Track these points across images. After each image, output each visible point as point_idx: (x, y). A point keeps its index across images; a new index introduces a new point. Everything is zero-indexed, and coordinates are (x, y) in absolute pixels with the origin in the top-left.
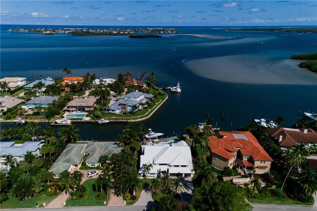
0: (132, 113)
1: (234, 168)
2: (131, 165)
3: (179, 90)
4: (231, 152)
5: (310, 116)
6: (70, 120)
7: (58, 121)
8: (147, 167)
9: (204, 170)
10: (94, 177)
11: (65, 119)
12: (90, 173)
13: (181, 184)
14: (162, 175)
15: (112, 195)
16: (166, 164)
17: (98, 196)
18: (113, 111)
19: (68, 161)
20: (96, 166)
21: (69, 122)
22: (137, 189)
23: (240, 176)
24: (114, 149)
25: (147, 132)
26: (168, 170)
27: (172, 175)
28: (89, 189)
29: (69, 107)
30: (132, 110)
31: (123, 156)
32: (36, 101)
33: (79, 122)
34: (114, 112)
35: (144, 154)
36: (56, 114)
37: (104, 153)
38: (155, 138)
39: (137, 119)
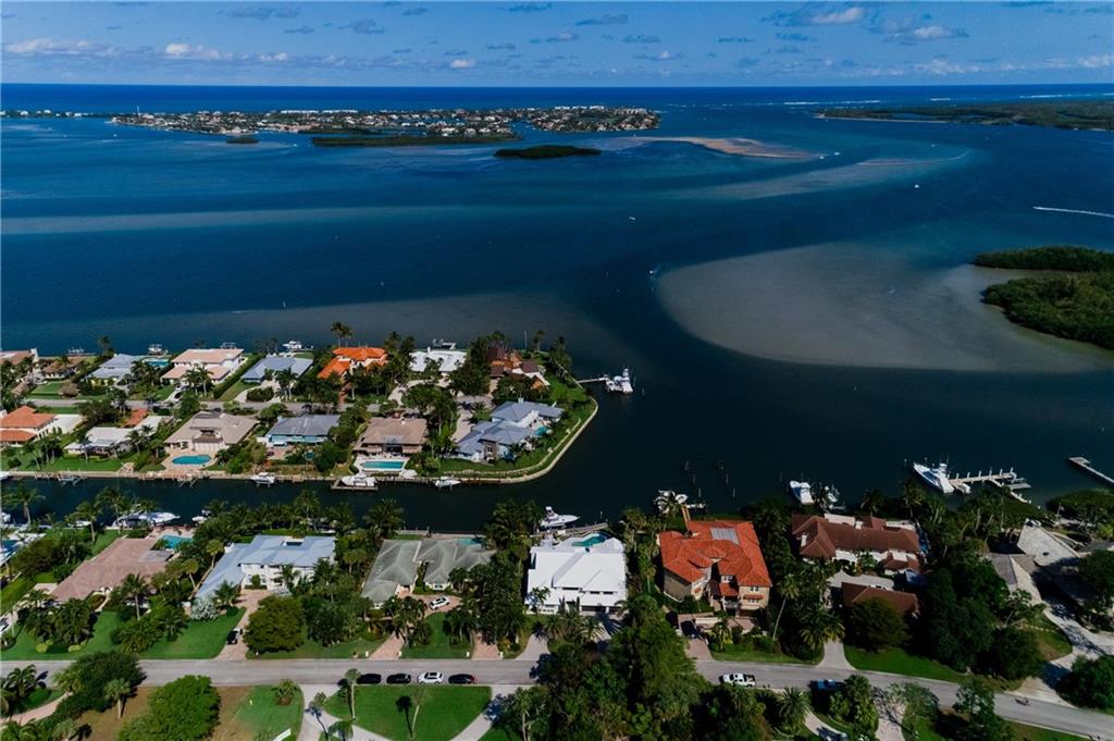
0: (508, 460)
1: (705, 598)
2: (511, 590)
3: (627, 388)
4: (698, 567)
5: (925, 473)
6: (372, 476)
7: (346, 479)
8: (541, 594)
9: (636, 603)
10: (443, 610)
11: (362, 474)
12: (435, 602)
13: (601, 625)
14: (567, 607)
15: (478, 642)
16: (577, 589)
17: (455, 643)
18: (466, 455)
19: (392, 577)
20: (443, 588)
21: (371, 482)
22: (522, 632)
23: (711, 614)
24: (475, 554)
25: (544, 514)
26: (578, 599)
27: (586, 608)
28: (437, 632)
29: (365, 445)
30: (511, 454)
31: (495, 571)
32: (290, 428)
33: (392, 482)
34: (468, 458)
35: (534, 568)
36: (339, 462)
37: (457, 563)
38: (560, 528)
39: (521, 476)
